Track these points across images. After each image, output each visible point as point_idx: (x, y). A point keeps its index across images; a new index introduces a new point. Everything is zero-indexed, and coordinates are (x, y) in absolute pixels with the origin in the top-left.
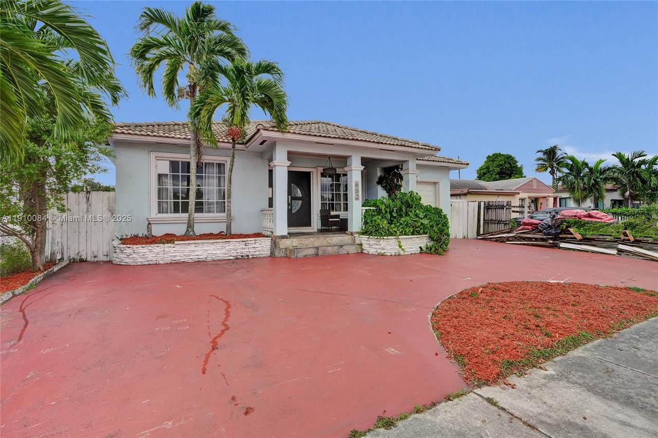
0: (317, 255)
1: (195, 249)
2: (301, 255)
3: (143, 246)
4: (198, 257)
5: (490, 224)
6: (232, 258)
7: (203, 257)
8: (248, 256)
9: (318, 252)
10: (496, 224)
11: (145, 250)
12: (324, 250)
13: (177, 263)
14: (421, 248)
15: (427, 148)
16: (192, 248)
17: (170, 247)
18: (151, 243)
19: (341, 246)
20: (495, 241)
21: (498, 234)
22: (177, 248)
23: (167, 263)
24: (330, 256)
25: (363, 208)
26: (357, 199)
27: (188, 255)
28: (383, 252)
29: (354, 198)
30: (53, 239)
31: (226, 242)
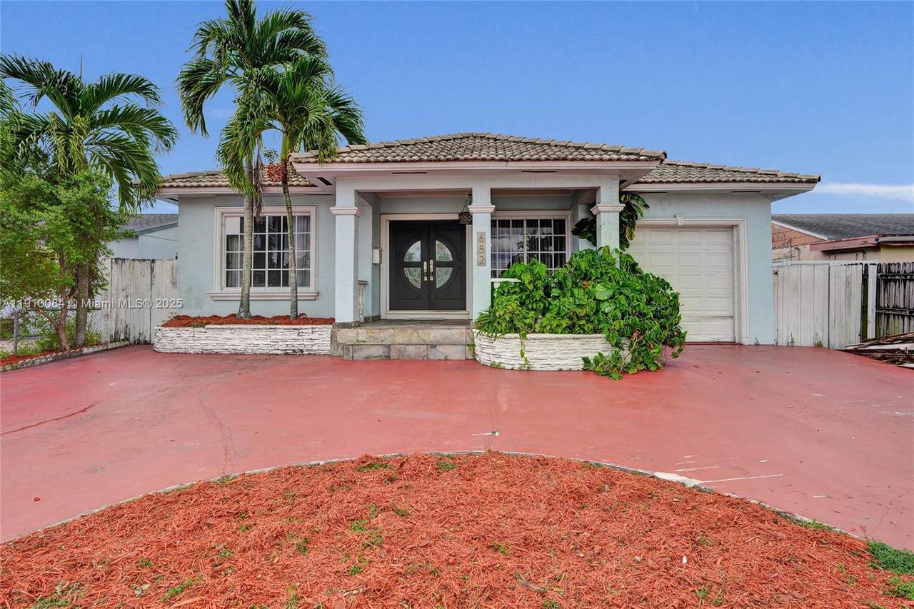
0: (388, 357)
1: (231, 336)
2: (360, 355)
3: (172, 328)
4: (234, 347)
5: (892, 317)
6: (279, 352)
7: (240, 348)
8: (302, 351)
9: (389, 352)
10: (906, 319)
11: (172, 334)
12: (400, 351)
13: (210, 354)
14: (586, 360)
15: (633, 157)
16: (227, 334)
17: (201, 332)
18: (184, 325)
19: (434, 346)
20: (880, 359)
21: (892, 343)
22: (210, 333)
23: (198, 353)
24: (412, 361)
25: (493, 280)
26: (482, 263)
27: (223, 345)
28: (497, 361)
29: (475, 263)
30: (117, 316)
31: (271, 329)
